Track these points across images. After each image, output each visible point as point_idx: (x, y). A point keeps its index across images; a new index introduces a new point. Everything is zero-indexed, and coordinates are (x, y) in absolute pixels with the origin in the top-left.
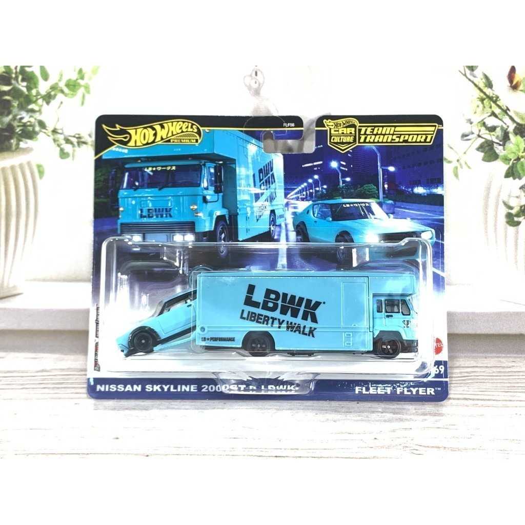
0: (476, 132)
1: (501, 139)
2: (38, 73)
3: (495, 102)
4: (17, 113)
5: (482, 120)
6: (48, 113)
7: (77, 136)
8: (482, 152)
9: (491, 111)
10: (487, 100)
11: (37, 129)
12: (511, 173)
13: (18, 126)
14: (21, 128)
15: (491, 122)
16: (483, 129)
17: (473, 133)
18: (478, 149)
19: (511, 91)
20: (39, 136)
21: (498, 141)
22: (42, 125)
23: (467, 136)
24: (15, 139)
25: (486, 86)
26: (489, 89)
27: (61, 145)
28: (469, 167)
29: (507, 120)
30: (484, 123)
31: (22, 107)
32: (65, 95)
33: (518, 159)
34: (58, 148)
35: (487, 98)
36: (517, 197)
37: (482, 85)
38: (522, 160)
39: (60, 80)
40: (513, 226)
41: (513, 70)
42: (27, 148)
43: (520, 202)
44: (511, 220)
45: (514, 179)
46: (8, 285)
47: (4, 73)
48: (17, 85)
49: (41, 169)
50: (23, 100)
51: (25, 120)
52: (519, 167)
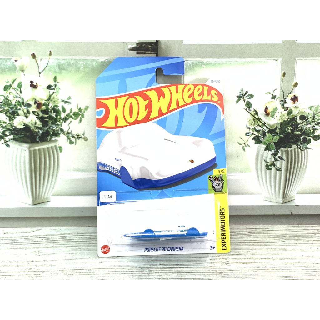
0: (252, 133)
1: (262, 135)
2: (60, 108)
3: (259, 121)
4: (51, 125)
6: (65, 126)
7: (77, 135)
8: (255, 140)
9: (257, 124)
11: (60, 132)
12: (267, 149)
13: (51, 131)
14: (52, 132)
15: (258, 128)
16: (255, 132)
17: (250, 133)
18: (253, 139)
19: (266, 116)
20: (60, 135)
21: (261, 136)
22: (62, 130)
23: (248, 134)
24: (50, 136)
25: (255, 114)
26: (257, 116)
27: (70, 138)
28: (249, 146)
29: (265, 128)
30: (255, 129)
31: (53, 123)
32: (73, 118)
33: (270, 143)
34: (69, 140)
35: (256, 119)
36: (270, 158)
37: (253, 114)
38: (272, 143)
39: (71, 112)
40: (269, 170)
41: (267, 108)
42: (55, 140)
43: (272, 160)
44: (268, 168)
45: (269, 151)
46: (44, 197)
47: (45, 109)
48: (51, 114)
49: (61, 149)
50: (53, 120)
51: (54, 129)
52: (270, 146)
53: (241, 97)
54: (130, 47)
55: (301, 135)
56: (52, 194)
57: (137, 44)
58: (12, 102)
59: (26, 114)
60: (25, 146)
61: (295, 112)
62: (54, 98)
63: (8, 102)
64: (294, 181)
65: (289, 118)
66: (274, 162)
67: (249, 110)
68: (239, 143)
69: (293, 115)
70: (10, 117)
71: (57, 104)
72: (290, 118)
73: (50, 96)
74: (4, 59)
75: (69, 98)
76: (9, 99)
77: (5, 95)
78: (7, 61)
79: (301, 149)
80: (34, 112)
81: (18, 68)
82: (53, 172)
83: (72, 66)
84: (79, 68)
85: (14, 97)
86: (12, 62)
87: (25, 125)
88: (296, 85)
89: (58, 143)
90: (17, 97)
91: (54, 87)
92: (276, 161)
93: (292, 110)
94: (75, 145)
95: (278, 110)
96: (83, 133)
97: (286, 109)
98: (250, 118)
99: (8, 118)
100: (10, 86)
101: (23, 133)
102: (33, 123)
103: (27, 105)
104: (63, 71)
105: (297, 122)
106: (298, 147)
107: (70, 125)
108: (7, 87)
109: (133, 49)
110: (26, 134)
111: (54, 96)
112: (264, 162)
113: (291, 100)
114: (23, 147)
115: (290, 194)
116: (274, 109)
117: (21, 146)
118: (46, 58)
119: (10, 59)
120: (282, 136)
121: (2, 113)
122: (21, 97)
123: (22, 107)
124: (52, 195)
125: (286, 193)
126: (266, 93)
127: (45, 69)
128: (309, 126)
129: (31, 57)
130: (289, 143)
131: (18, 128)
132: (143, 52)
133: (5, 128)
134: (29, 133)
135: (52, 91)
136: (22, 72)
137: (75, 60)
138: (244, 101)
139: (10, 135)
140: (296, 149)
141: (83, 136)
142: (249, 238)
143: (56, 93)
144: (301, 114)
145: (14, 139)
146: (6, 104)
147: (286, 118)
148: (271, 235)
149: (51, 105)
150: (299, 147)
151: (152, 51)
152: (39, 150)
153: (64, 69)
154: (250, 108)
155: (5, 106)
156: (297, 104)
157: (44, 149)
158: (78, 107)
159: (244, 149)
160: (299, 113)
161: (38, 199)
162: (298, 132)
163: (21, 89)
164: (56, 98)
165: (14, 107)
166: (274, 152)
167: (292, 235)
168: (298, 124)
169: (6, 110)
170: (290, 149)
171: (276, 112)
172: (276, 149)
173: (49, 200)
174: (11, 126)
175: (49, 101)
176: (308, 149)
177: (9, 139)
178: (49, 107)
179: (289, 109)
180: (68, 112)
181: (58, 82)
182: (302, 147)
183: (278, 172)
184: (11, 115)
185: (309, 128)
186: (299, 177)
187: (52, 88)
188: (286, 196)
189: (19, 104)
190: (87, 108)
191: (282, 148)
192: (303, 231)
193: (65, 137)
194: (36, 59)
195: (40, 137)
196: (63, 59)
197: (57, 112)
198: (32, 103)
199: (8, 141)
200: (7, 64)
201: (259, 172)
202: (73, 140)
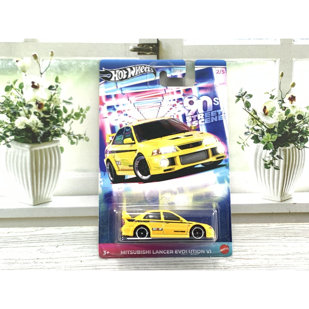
0: (251, 132)
2: (61, 109)
3: (258, 120)
4: (52, 126)
5: (253, 127)
6: (66, 127)
7: (79, 135)
8: (253, 139)
9: (256, 124)
10: (255, 119)
11: (61, 132)
12: (266, 148)
13: (53, 132)
14: (54, 132)
15: (257, 128)
16: (253, 131)
17: (249, 132)
18: (252, 138)
19: (265, 115)
20: (62, 136)
21: (260, 135)
22: (63, 131)
23: (247, 133)
24: (51, 137)
25: (254, 114)
26: (256, 115)
27: (72, 139)
28: (248, 145)
29: (263, 127)
30: (254, 129)
31: (54, 124)
32: (74, 119)
33: (268, 142)
34: (70, 141)
35: (255, 118)
36: (269, 157)
37: (252, 114)
38: (270, 142)
39: (72, 113)
40: (267, 169)
41: (265, 108)
42: (56, 140)
43: (270, 159)
44: (266, 166)
45: (267, 150)
46: (45, 198)
47: (47, 110)
48: (53, 115)
49: (62, 149)
50: (55, 121)
51: (56, 129)
52: (269, 145)
53: (240, 97)
54: (131, 47)
55: (298, 134)
56: (53, 194)
57: (139, 45)
58: (13, 103)
59: (27, 114)
60: (27, 147)
61: (293, 112)
62: (55, 98)
63: (10, 102)
64: (292, 180)
65: (286, 118)
66: (272, 160)
67: (248, 109)
68: (238, 142)
69: (290, 115)
70: (11, 118)
71: (59, 104)
72: (288, 117)
73: (52, 97)
74: (6, 59)
75: (70, 99)
76: (10, 99)
77: (6, 96)
78: (8, 62)
79: (299, 147)
80: (35, 113)
81: (19, 69)
82: (55, 172)
83: (74, 66)
84: (80, 69)
85: (15, 98)
86: (13, 63)
87: (26, 125)
88: (293, 85)
89: (60, 144)
90: (18, 98)
91: (55, 88)
92: (274, 160)
93: (289, 110)
94: (77, 145)
95: (276, 110)
96: (84, 134)
97: (284, 109)
98: (249, 118)
99: (9, 119)
100: (12, 87)
101: (24, 134)
102: (34, 124)
103: (28, 105)
104: (65, 72)
105: (295, 121)
106: (295, 146)
107: (71, 125)
108: (8, 87)
109: (135, 50)
110: (27, 134)
111: (55, 97)
112: (262, 161)
113: (288, 101)
114: (24, 147)
115: (288, 192)
116: (272, 109)
117: (22, 146)
118: (48, 59)
119: (11, 60)
120: (280, 135)
121: (3, 115)
122: (23, 98)
123: (23, 108)
124: (53, 196)
125: (284, 192)
126: (265, 93)
127: (47, 70)
128: (306, 125)
129: (33, 58)
130: (286, 143)
131: (19, 129)
132: (145, 52)
133: (7, 128)
134: (30, 134)
135: (53, 92)
136: (23, 73)
137: (77, 60)
138: (243, 101)
139: (11, 136)
140: (294, 148)
141: (84, 136)
142: (250, 236)
143: (57, 93)
144: (299, 113)
145: (15, 140)
146: (7, 104)
147: (284, 118)
148: (271, 233)
149: (52, 106)
150: (297, 146)
151: (152, 52)
152: (41, 150)
153: (66, 70)
154: (249, 108)
155: (7, 107)
156: (294, 104)
157: (45, 149)
158: (79, 107)
159: (243, 149)
160: (296, 112)
161: (40, 199)
162: (295, 132)
163: (23, 89)
164: (58, 99)
165: (16, 108)
166: (272, 151)
167: (292, 232)
168: (296, 124)
169: (8, 111)
170: (287, 148)
171: (275, 112)
172: (274, 148)
173: (50, 200)
174: (12, 127)
175: (51, 101)
176: (305, 148)
177: (10, 139)
178: (51, 107)
179: (287, 109)
180: (69, 112)
181: (59, 83)
182: (300, 146)
183: (276, 171)
184: (13, 115)
185: (306, 127)
186: (297, 175)
187: (53, 88)
188: (284, 194)
189: (21, 105)
190: (88, 109)
191: (281, 147)
192: (302, 228)
193: (66, 137)
194: (38, 60)
195: (41, 138)
196: (64, 60)
197: (58, 112)
198: (33, 103)
199: (9, 142)
200: (8, 65)
201: (258, 171)
202: (75, 140)
